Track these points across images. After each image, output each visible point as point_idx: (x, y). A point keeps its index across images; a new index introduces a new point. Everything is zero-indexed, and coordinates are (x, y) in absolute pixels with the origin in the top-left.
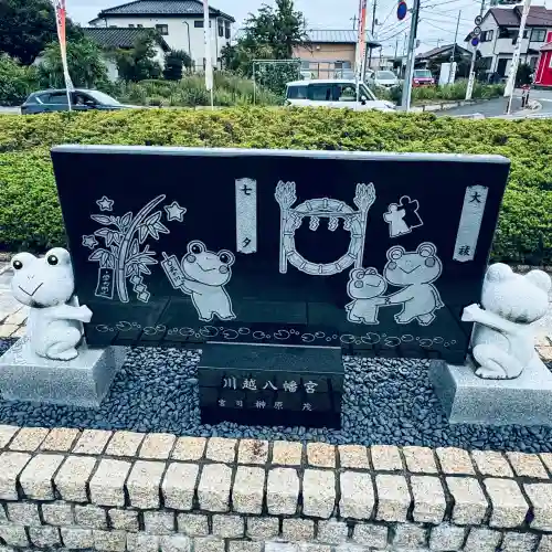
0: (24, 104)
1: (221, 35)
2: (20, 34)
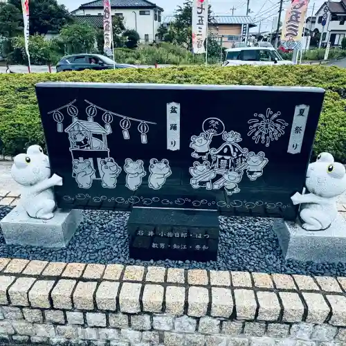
0: (58, 64)
1: (156, 20)
2: (38, 19)
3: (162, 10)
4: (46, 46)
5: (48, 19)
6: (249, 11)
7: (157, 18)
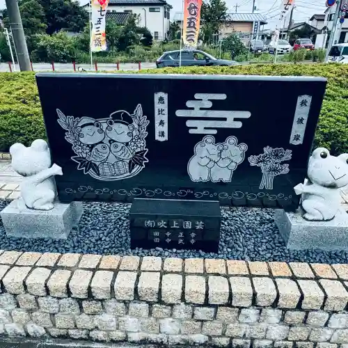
3: (171, 7)
4: (70, 43)
5: (63, 16)
6: (254, 8)
7: (167, 15)
